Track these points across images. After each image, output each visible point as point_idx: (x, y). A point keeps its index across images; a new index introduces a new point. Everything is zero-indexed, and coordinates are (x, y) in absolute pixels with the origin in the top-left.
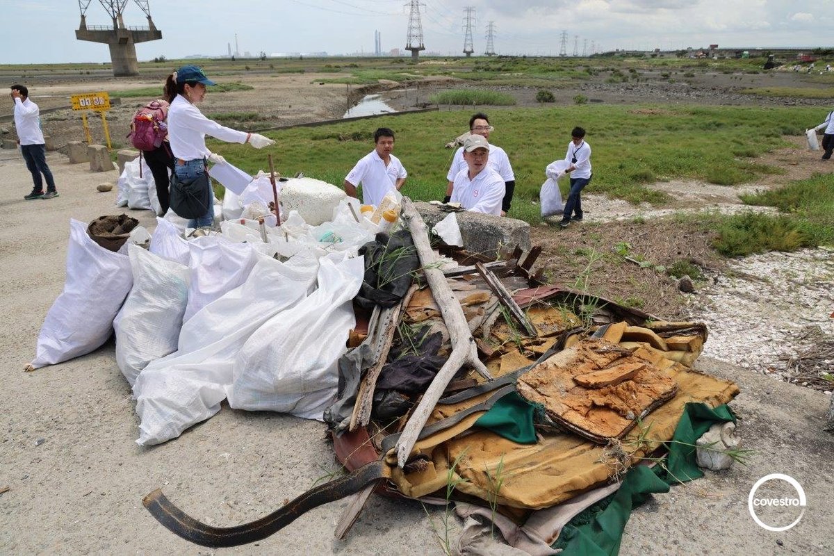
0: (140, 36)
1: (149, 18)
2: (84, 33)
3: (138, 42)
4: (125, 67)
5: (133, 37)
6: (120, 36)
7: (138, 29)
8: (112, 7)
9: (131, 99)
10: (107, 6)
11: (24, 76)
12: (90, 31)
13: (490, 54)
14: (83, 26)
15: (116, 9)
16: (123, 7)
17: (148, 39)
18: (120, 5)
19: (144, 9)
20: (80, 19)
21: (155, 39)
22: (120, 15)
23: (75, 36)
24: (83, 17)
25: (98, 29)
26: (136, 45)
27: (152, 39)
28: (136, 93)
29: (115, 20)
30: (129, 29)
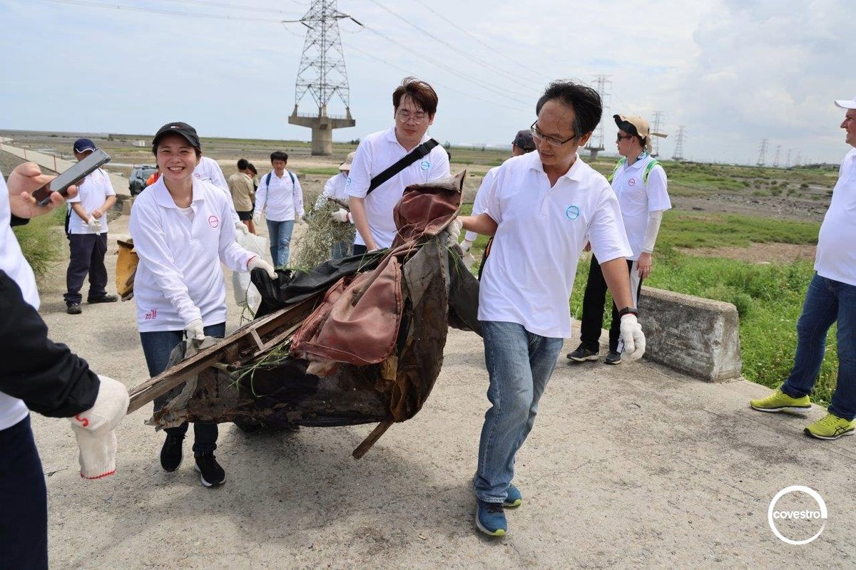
0: (337, 123)
1: (348, 109)
2: (295, 119)
3: (336, 128)
4: (321, 148)
5: (332, 123)
6: (323, 122)
7: (337, 118)
8: (320, 99)
9: (314, 175)
10: (317, 98)
11: (243, 150)
12: (299, 117)
13: (677, 159)
14: (295, 113)
15: (323, 101)
16: (329, 99)
17: (344, 126)
18: (326, 98)
19: (344, 102)
20: (294, 107)
21: (350, 126)
22: (325, 106)
23: (287, 120)
24: (296, 106)
25: (306, 116)
26: (333, 130)
27: (347, 126)
28: (319, 171)
29: (320, 109)
30: (330, 117)
